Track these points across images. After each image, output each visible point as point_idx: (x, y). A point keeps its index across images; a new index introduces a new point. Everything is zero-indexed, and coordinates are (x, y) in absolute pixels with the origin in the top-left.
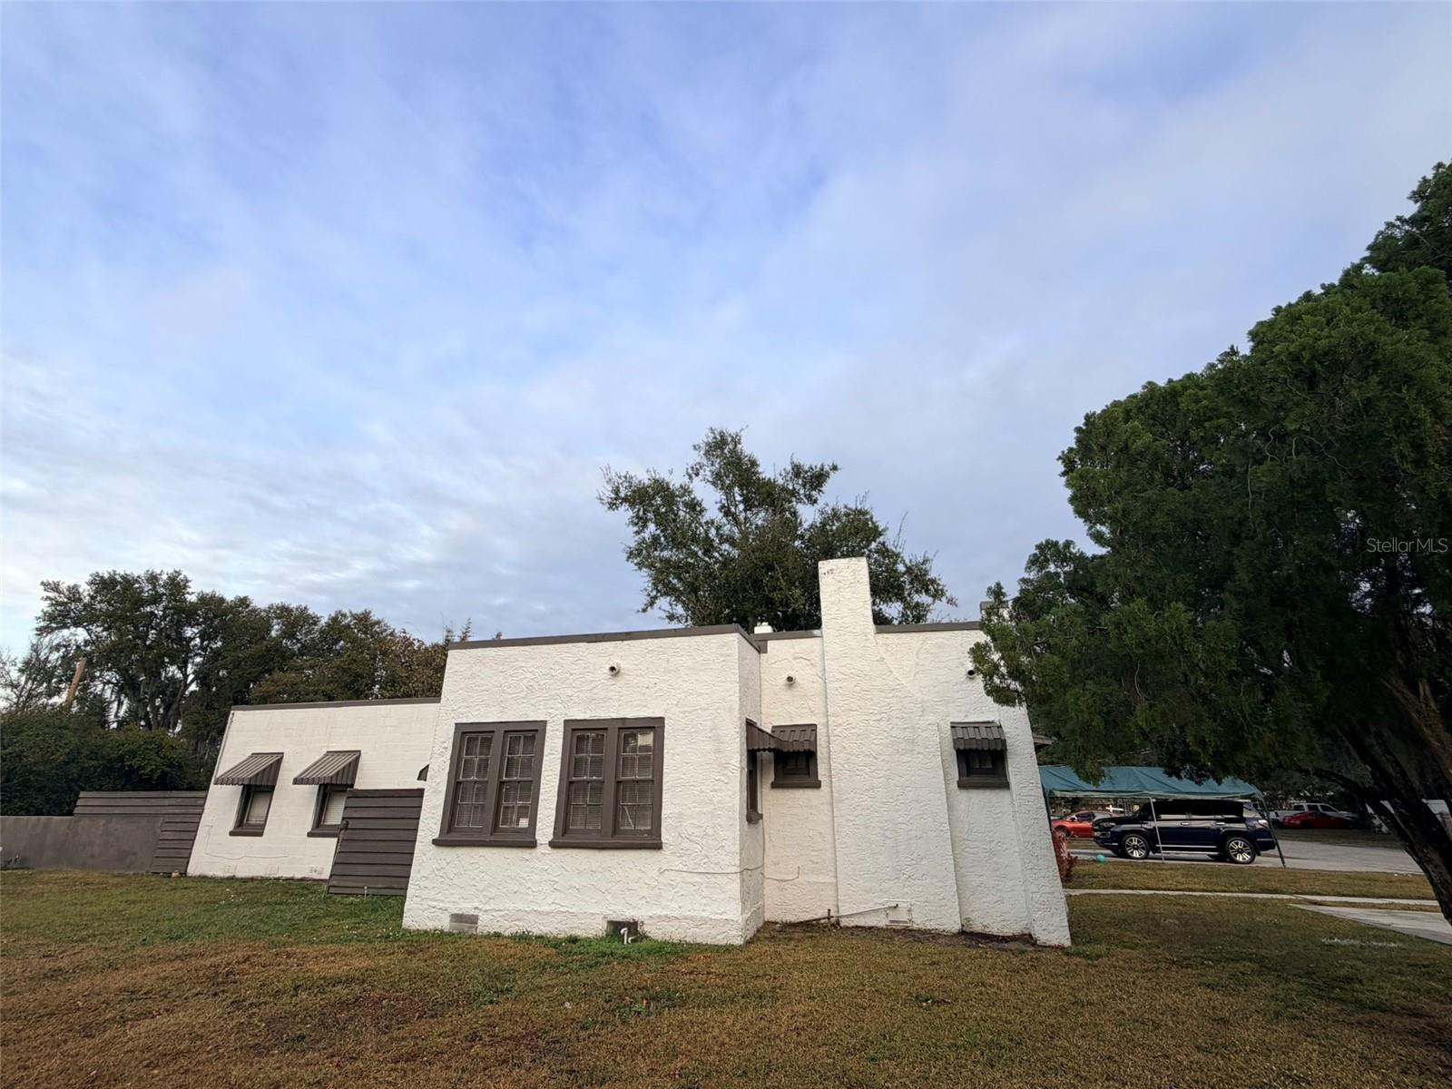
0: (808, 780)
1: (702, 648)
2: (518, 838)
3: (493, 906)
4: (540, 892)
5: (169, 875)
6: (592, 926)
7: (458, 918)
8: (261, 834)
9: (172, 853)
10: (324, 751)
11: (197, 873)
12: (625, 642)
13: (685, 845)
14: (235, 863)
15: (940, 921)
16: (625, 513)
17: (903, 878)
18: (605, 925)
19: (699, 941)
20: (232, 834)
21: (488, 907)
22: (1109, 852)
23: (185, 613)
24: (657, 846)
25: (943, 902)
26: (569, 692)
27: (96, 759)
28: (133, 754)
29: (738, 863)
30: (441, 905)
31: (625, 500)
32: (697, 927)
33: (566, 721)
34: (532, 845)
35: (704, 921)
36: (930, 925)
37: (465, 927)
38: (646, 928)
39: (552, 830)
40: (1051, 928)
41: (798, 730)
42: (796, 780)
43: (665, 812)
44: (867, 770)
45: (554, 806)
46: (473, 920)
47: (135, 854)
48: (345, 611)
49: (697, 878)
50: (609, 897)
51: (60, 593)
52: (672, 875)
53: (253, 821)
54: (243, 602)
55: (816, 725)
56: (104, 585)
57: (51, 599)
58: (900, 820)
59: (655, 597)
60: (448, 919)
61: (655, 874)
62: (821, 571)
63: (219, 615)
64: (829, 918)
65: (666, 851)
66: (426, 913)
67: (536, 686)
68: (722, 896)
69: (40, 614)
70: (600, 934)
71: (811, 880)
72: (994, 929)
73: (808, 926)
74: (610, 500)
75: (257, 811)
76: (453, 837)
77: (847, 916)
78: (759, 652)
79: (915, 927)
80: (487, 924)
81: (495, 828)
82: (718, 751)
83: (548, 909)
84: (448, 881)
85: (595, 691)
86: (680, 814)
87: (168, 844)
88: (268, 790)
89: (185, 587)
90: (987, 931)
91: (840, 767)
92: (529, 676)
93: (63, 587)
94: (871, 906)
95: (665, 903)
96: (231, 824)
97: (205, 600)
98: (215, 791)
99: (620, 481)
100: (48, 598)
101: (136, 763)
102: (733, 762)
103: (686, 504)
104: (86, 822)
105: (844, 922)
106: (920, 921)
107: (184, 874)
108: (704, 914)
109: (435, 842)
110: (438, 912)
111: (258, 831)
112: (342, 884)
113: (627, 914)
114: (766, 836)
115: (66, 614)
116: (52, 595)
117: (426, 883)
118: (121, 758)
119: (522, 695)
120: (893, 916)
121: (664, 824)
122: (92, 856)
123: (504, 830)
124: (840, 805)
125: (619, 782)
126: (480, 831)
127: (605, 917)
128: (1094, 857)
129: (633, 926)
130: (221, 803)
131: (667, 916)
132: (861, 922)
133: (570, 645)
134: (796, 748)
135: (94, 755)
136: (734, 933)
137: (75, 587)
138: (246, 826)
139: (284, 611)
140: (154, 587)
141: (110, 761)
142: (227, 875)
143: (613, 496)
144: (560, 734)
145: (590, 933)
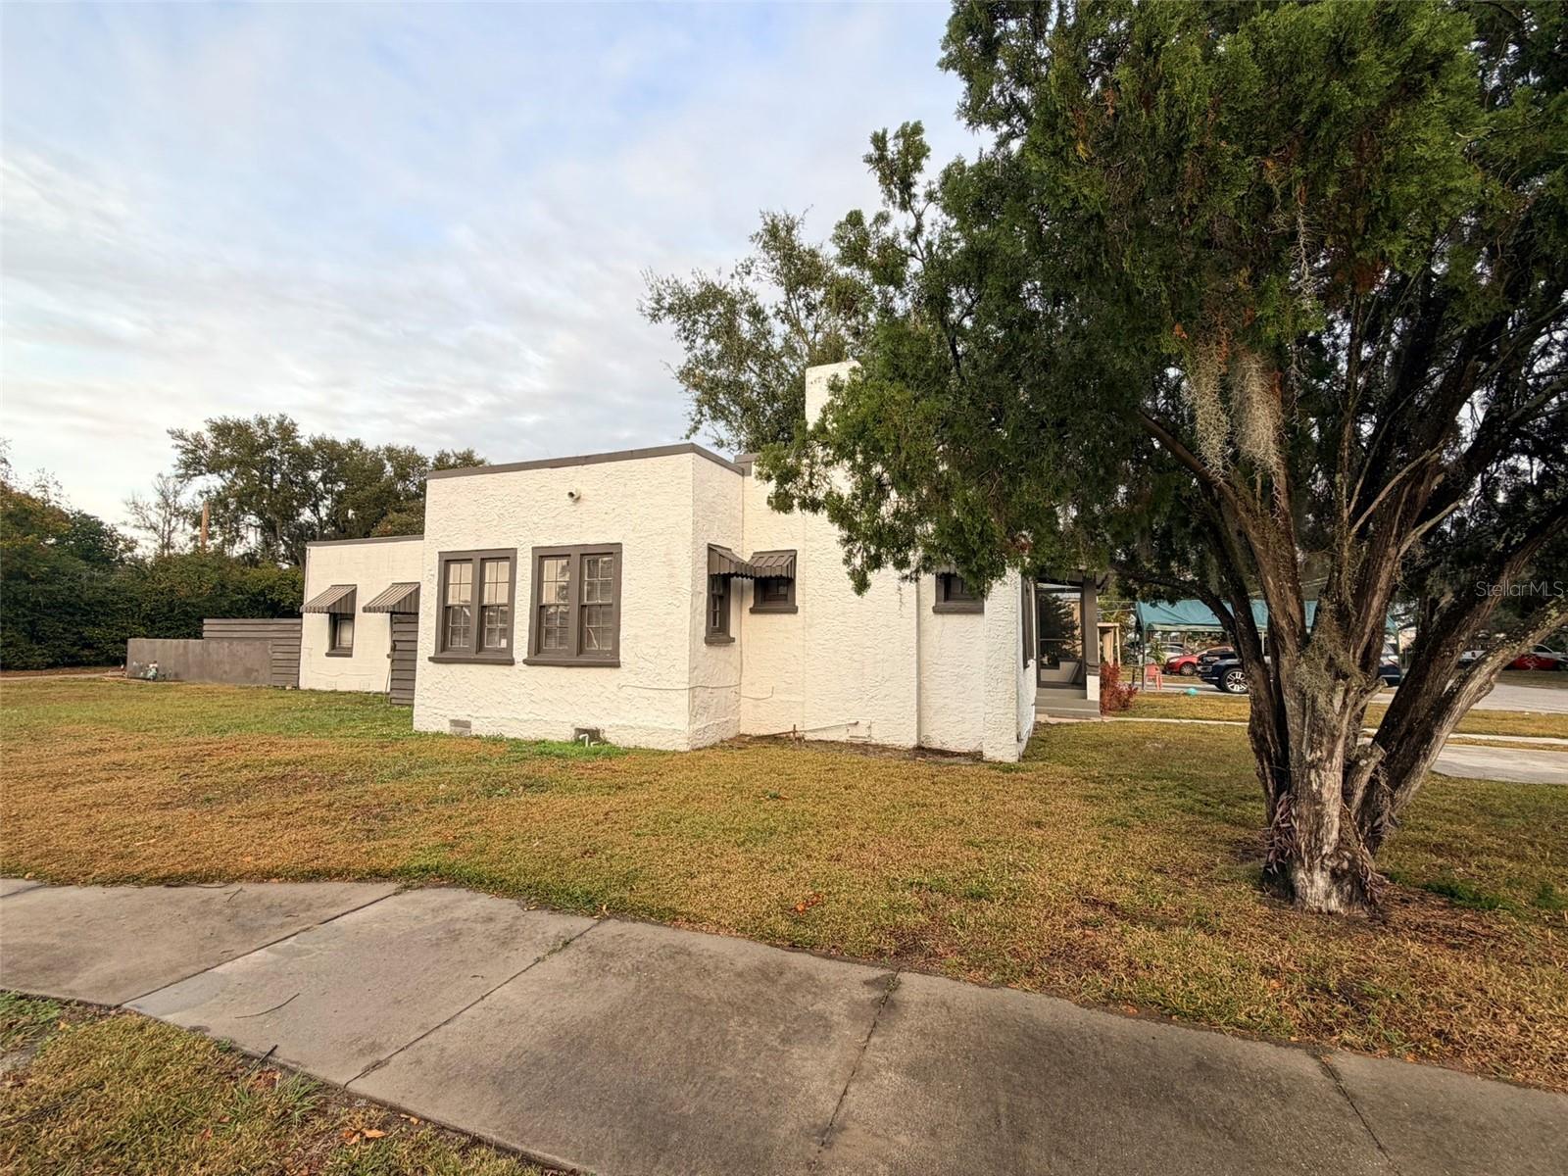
0: (782, 605)
1: (658, 470)
2: (499, 657)
3: (482, 714)
4: (519, 703)
5: (284, 688)
6: (562, 733)
7: (455, 723)
8: (350, 656)
9: (283, 670)
10: (390, 584)
11: (307, 688)
12: (585, 466)
13: (642, 664)
14: (335, 679)
15: (897, 738)
16: (669, 325)
17: (866, 698)
18: (573, 732)
19: (651, 747)
20: (328, 655)
21: (477, 715)
22: (1213, 686)
23: (303, 459)
24: (616, 665)
25: (902, 721)
26: (535, 519)
27: (242, 594)
28: (272, 588)
29: (687, 680)
30: (442, 712)
31: (671, 310)
32: (649, 735)
33: (533, 548)
34: (511, 662)
35: (655, 731)
36: (887, 742)
37: (459, 729)
38: (607, 735)
39: (526, 649)
40: (999, 746)
41: (776, 556)
42: (774, 606)
43: (623, 634)
44: (840, 595)
45: (527, 628)
46: (467, 725)
47: (257, 671)
48: (448, 451)
49: (651, 693)
50: (576, 708)
51: (186, 440)
52: (629, 690)
53: (345, 644)
54: (355, 444)
55: (795, 551)
56: (222, 430)
57: (181, 447)
58: (869, 644)
59: (700, 422)
60: (448, 724)
61: (615, 689)
62: (808, 380)
63: (337, 458)
64: (794, 732)
65: (624, 668)
66: (430, 719)
67: (506, 513)
68: (673, 710)
69: (177, 462)
70: (569, 739)
71: (782, 698)
72: (952, 747)
73: (775, 739)
74: (651, 311)
75: (345, 635)
76: (446, 655)
77: (811, 731)
78: (743, 475)
79: (873, 742)
80: (480, 728)
81: (480, 648)
82: (671, 576)
83: (526, 717)
84: (445, 693)
85: (559, 517)
86: (636, 636)
87: (280, 663)
88: (351, 617)
89: (294, 430)
90: (945, 747)
91: (814, 592)
92: (499, 504)
93: (188, 435)
94: (833, 723)
95: (622, 714)
96: (326, 648)
97: (319, 444)
98: (308, 619)
99: (663, 287)
100: (178, 446)
101: (275, 596)
102: (685, 586)
103: (749, 313)
104: (213, 645)
105: (809, 737)
106: (878, 737)
107: (297, 688)
108: (656, 725)
109: (431, 659)
110: (440, 718)
111: (347, 653)
112: (401, 696)
113: (591, 724)
114: (744, 659)
115: (197, 461)
116: (181, 443)
117: (429, 694)
118: (262, 593)
119: (495, 523)
120: (854, 732)
121: (622, 645)
122: (225, 672)
123: (489, 650)
124: (811, 630)
125: (584, 606)
126: (466, 651)
127: (572, 726)
128: (1185, 691)
129: (594, 734)
130: (314, 628)
131: (624, 726)
132: (824, 736)
133: (535, 471)
134: (768, 574)
135: (239, 590)
136: (680, 741)
137: (198, 434)
138: (338, 648)
139: (391, 452)
140: (266, 431)
141: (253, 594)
142: (330, 689)
143: (655, 306)
144: (529, 561)
145: (562, 738)
